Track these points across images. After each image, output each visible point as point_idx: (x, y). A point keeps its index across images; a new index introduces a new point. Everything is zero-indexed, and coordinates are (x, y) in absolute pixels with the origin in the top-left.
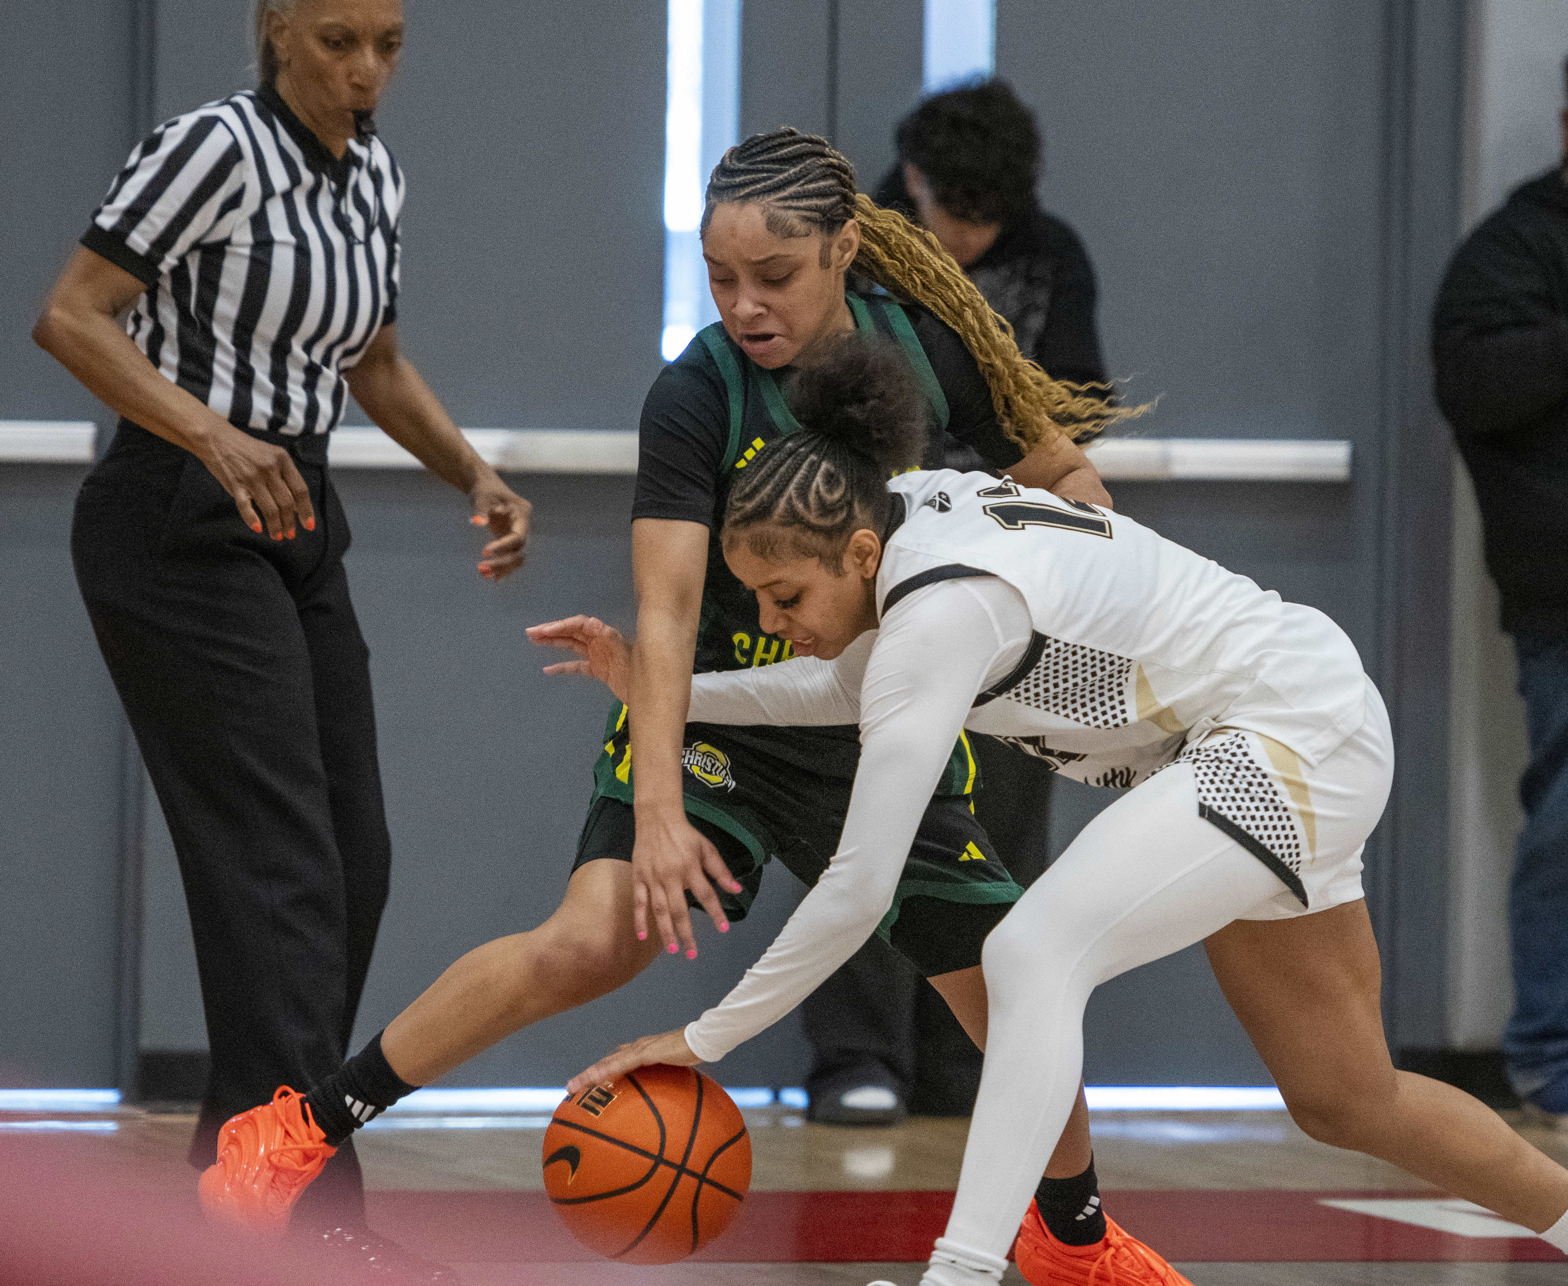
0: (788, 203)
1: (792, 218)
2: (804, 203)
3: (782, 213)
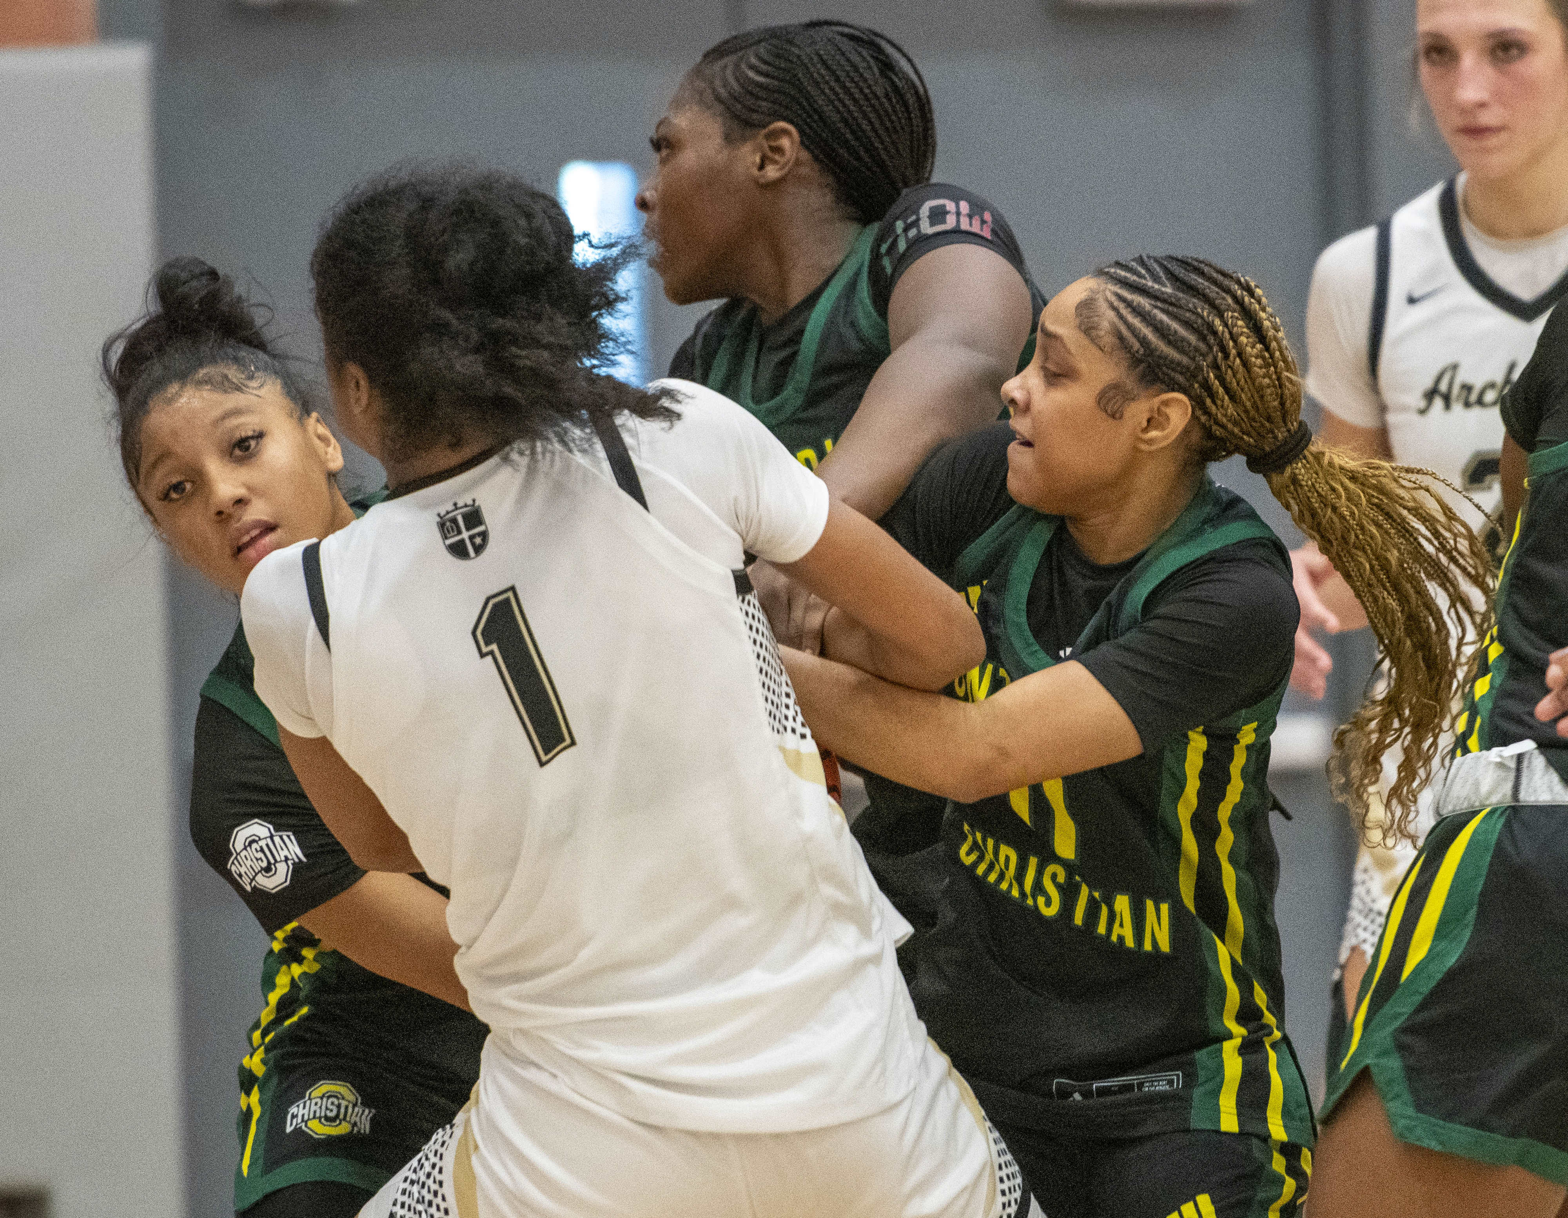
0: (1121, 306)
1: (1107, 318)
2: (1136, 322)
3: (1103, 307)
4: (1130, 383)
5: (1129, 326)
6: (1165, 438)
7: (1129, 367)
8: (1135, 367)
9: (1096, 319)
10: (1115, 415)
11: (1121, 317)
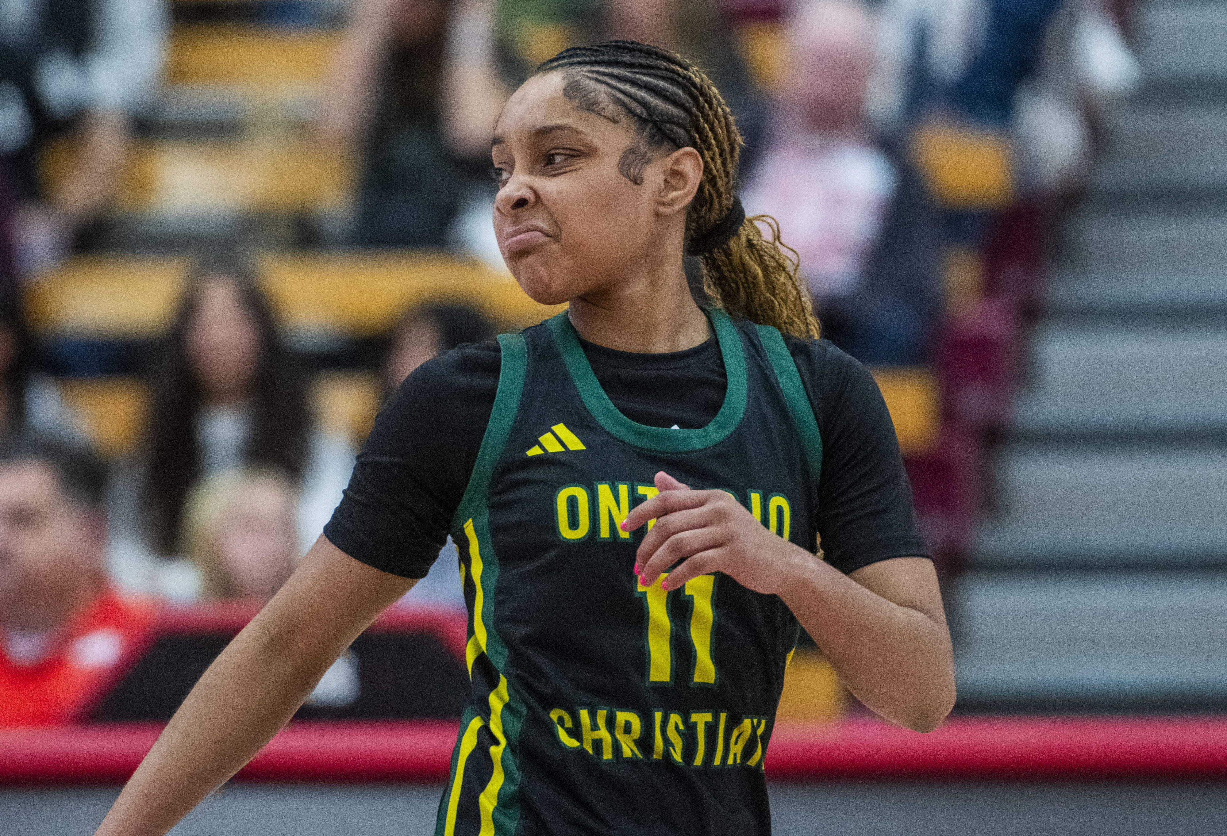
4: (643, 146)
5: (624, 93)
6: (686, 195)
7: (638, 129)
8: (644, 129)
9: (592, 95)
10: (637, 181)
11: (614, 87)
